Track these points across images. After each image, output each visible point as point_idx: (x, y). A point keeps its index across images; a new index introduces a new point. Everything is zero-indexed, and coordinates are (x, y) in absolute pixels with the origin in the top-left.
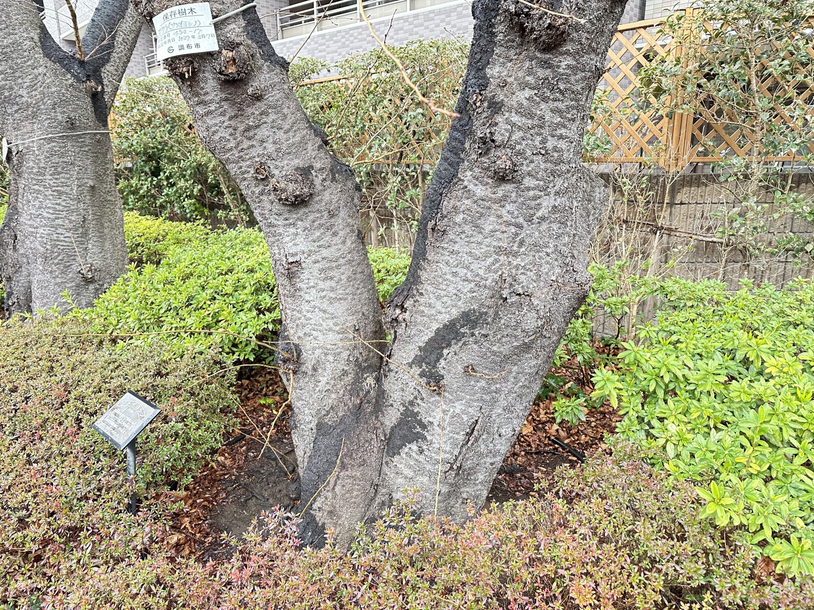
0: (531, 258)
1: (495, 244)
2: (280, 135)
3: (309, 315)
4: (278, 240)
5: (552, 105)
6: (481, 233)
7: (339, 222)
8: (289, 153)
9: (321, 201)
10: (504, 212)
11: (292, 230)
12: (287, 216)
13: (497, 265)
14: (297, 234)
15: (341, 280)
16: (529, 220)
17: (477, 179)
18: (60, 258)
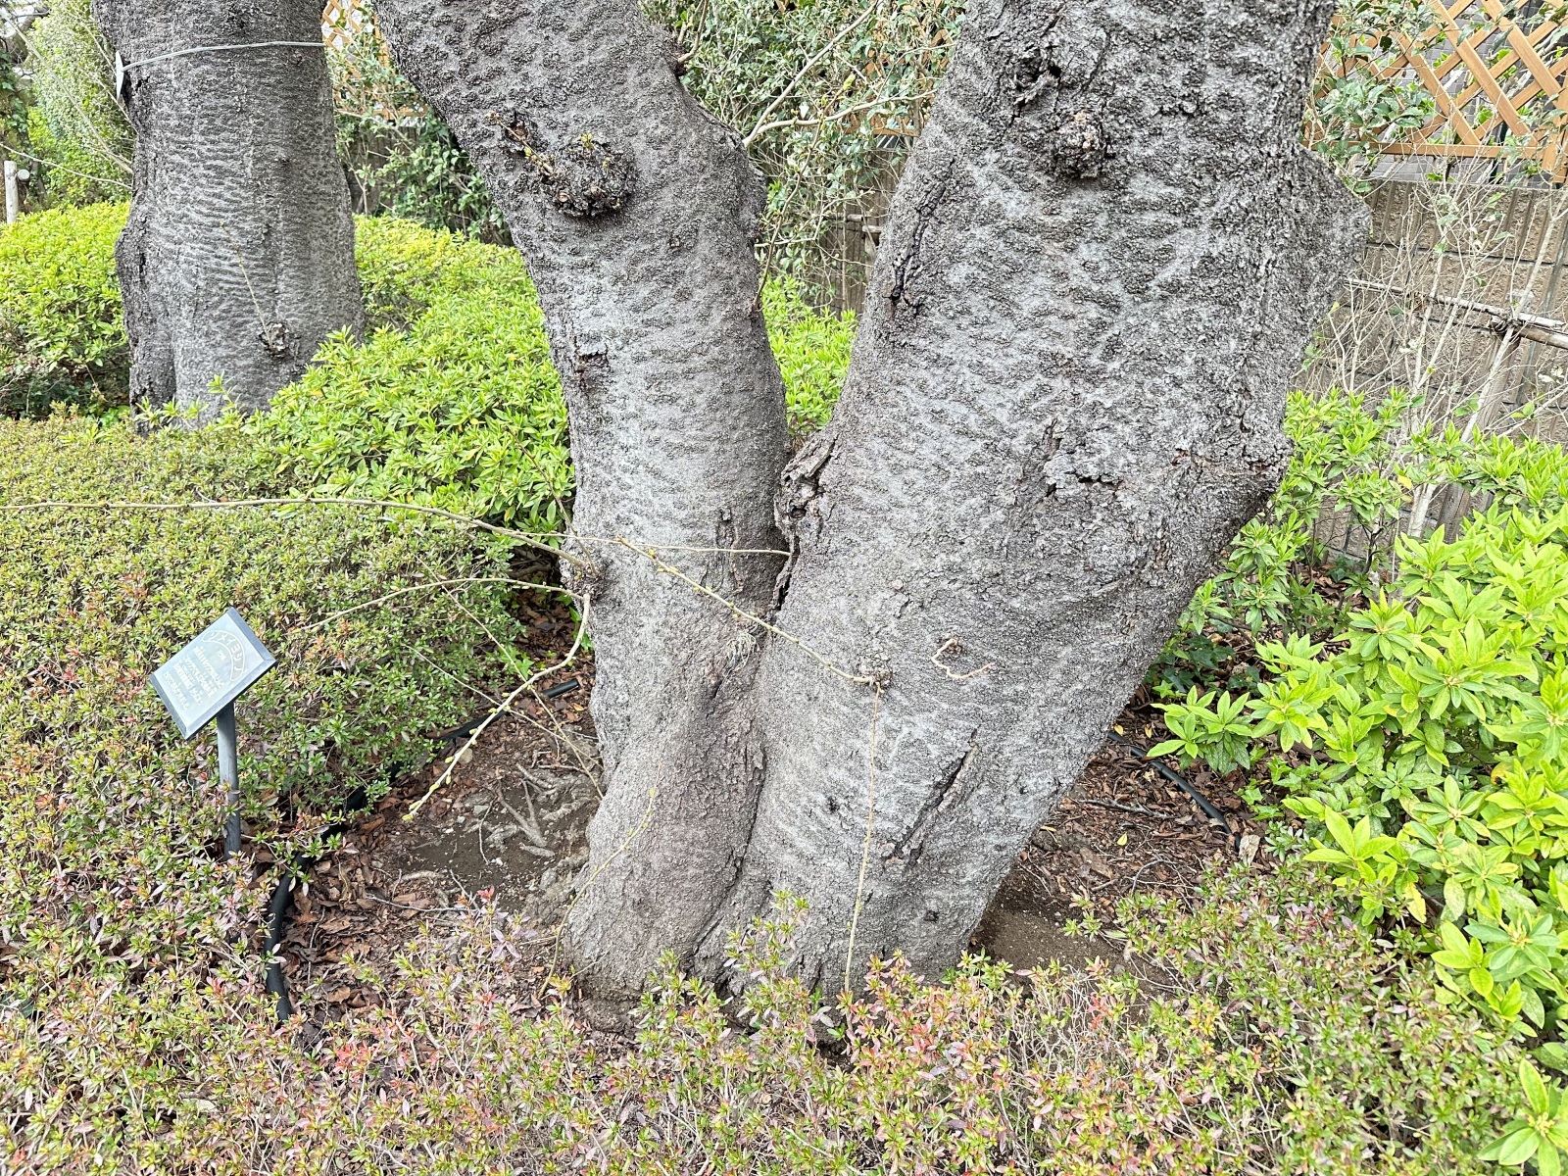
0: (1132, 387)
1: (1043, 345)
2: (562, 44)
3: (627, 479)
4: (561, 301)
6: (1011, 315)
7: (694, 265)
8: (580, 92)
9: (653, 210)
10: (1072, 263)
11: (590, 280)
12: (575, 244)
13: (1045, 400)
14: (600, 291)
15: (693, 405)
16: (1139, 290)
17: (1011, 173)
18: (223, 307)
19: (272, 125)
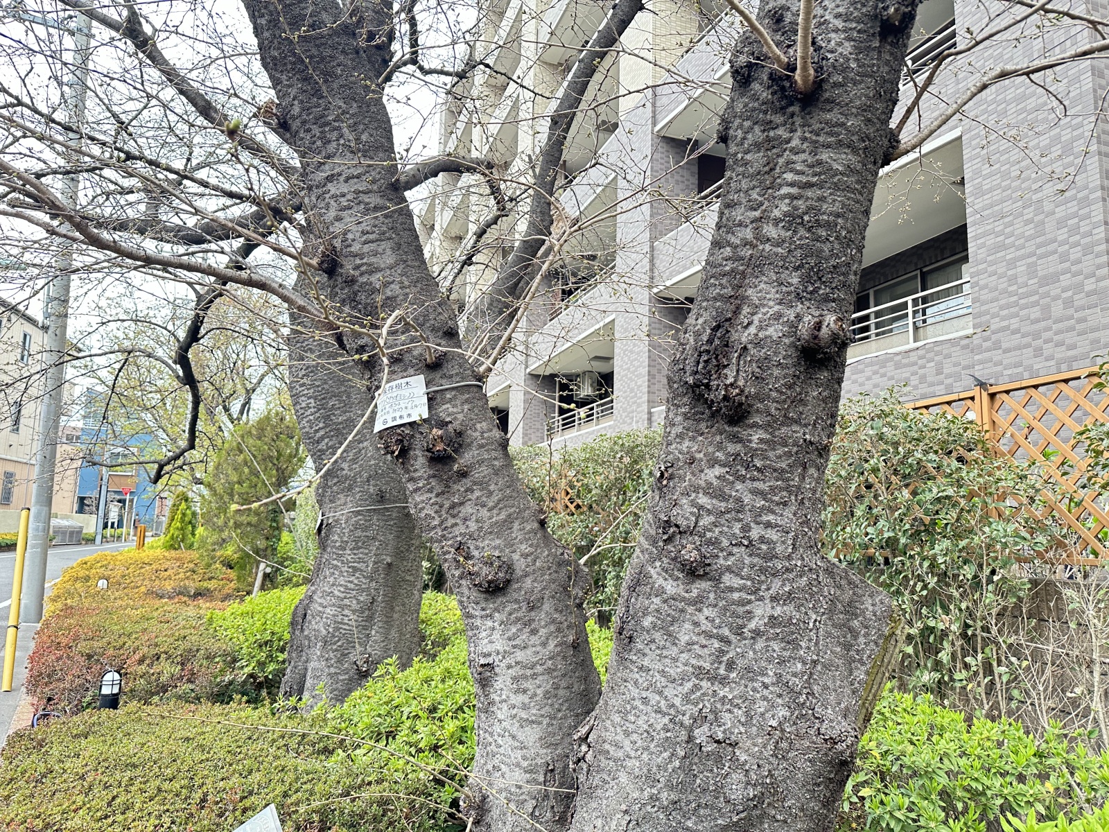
0: (742, 688)
1: (694, 662)
2: (484, 513)
3: (500, 741)
4: (475, 635)
5: (749, 484)
6: (675, 644)
7: (541, 616)
8: (491, 533)
9: (520, 589)
10: (701, 618)
11: (490, 623)
12: (483, 605)
13: (698, 694)
14: (493, 629)
15: (535, 695)
16: (739, 632)
17: (666, 571)
18: (339, 644)
19: (387, 545)
